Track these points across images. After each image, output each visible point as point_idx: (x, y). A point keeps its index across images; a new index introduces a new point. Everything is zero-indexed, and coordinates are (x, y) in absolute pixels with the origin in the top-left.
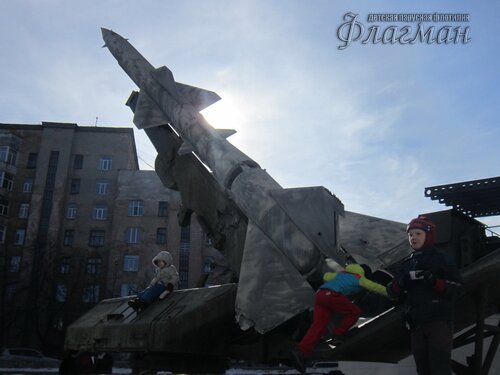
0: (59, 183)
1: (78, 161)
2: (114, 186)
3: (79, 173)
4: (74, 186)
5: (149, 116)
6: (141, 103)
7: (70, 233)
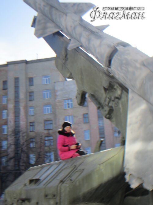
0: (22, 96)
3: (32, 88)
4: (30, 96)
5: (45, 28)
7: (32, 124)
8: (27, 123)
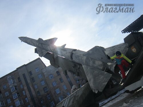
0: (29, 81)
1: (30, 73)
2: (43, 74)
3: (32, 76)
4: (33, 80)
5: (42, 53)
6: (39, 50)
7: (38, 92)
8: (36, 93)
